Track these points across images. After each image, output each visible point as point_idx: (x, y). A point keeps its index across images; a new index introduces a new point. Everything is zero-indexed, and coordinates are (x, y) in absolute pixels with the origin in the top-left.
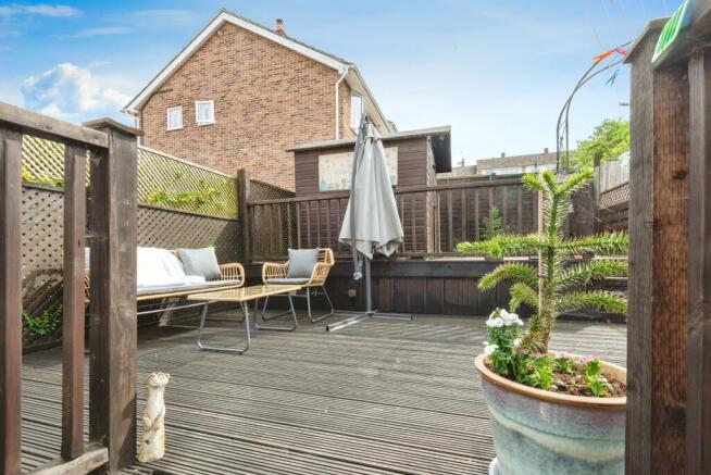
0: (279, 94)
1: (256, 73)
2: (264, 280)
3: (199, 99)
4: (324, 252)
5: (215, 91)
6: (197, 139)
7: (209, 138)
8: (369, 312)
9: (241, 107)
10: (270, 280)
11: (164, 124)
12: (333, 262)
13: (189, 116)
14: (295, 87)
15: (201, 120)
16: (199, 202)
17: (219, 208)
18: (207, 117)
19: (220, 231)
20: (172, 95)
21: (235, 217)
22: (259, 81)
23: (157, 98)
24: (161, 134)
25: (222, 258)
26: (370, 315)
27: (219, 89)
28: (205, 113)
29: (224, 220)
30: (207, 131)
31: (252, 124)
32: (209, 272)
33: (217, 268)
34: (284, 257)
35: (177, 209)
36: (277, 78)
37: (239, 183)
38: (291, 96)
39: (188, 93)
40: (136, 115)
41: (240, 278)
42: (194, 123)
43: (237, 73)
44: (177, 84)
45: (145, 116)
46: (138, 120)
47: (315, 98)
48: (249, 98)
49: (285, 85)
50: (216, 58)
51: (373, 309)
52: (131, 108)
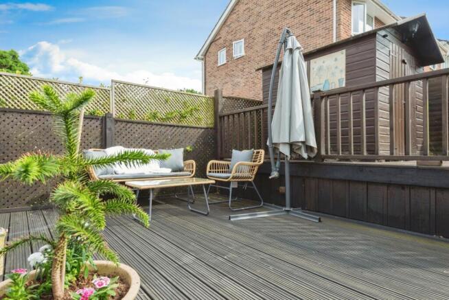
0: (288, 22)
1: (272, 10)
2: (208, 173)
3: (236, 40)
4: (259, 152)
5: (245, 32)
6: (234, 69)
7: (240, 66)
8: (287, 209)
9: (261, 39)
10: (211, 174)
11: (216, 62)
12: (262, 162)
13: (229, 54)
14: (300, 13)
15: (237, 54)
16: (183, 117)
17: (199, 119)
18: (240, 52)
19: (197, 136)
20: (221, 41)
21: (211, 126)
22: (274, 15)
23: (213, 46)
24: (215, 69)
25: (187, 156)
26: (288, 211)
27: (247, 30)
28: (239, 49)
29: (201, 128)
30: (240, 61)
31: (268, 50)
32: (175, 166)
33: (182, 164)
34: (228, 156)
35: (163, 123)
36: (286, 9)
37: (215, 101)
38: (296, 21)
39: (230, 37)
40: (202, 59)
41: (193, 171)
42: (232, 58)
43: (259, 14)
44: (223, 33)
45: (207, 59)
46: (203, 62)
47: (315, 17)
48: (266, 31)
49: (292, 13)
50: (247, 6)
51: (291, 206)
52: (200, 56)
